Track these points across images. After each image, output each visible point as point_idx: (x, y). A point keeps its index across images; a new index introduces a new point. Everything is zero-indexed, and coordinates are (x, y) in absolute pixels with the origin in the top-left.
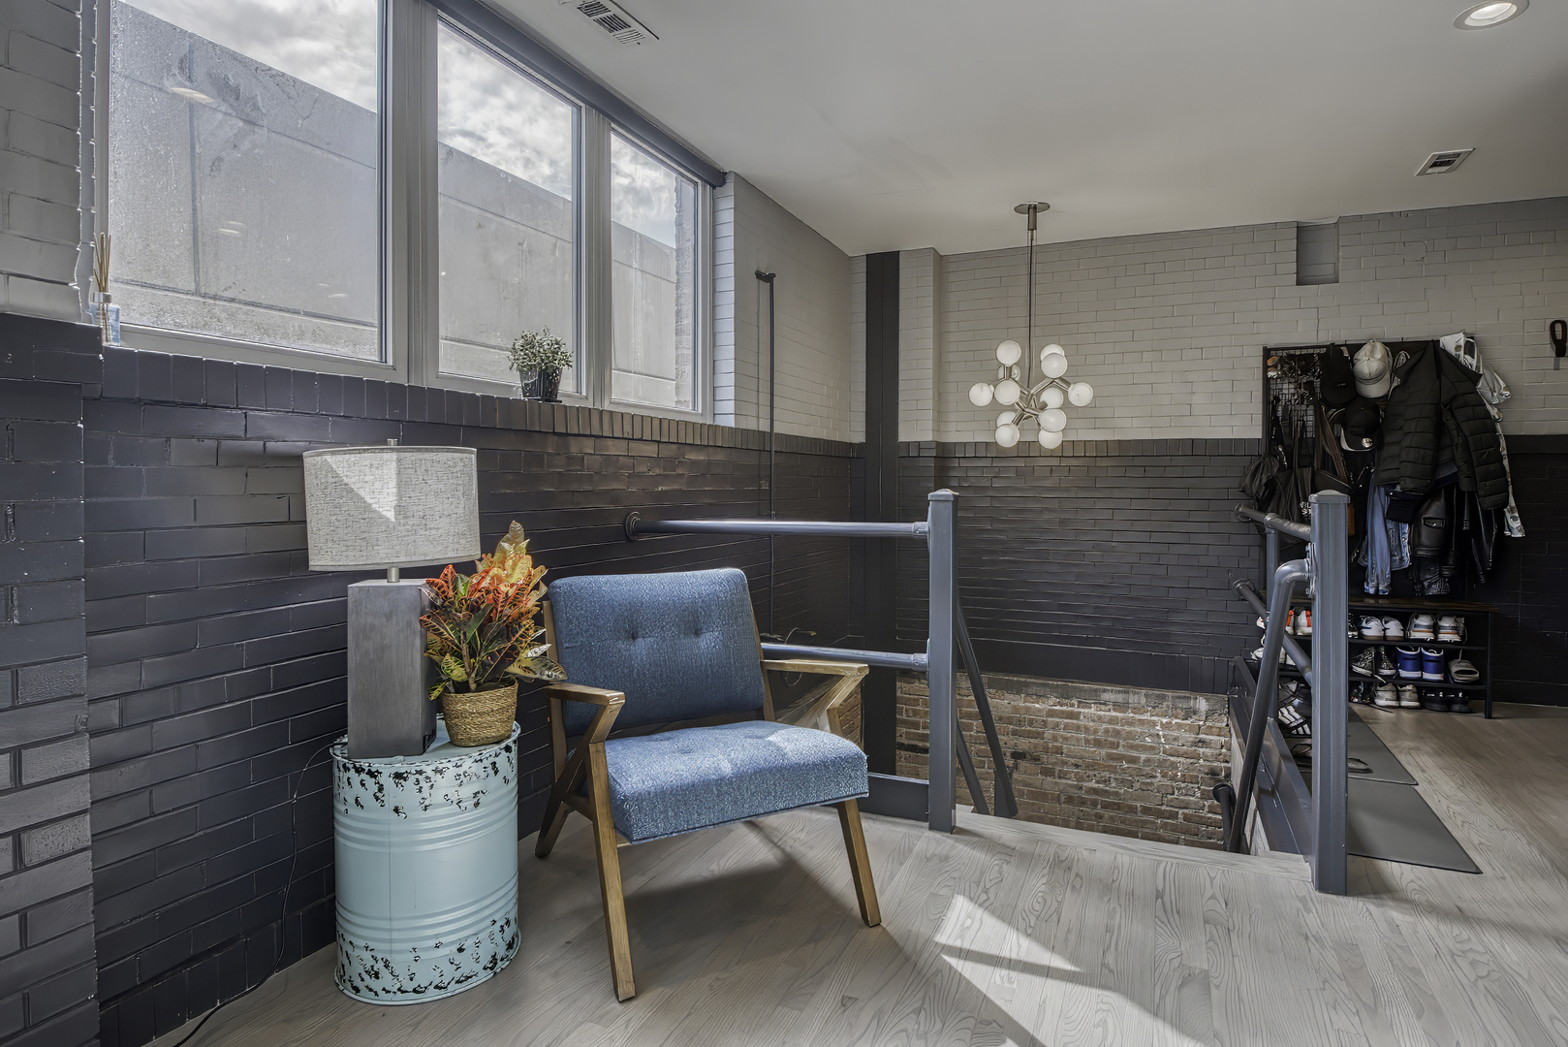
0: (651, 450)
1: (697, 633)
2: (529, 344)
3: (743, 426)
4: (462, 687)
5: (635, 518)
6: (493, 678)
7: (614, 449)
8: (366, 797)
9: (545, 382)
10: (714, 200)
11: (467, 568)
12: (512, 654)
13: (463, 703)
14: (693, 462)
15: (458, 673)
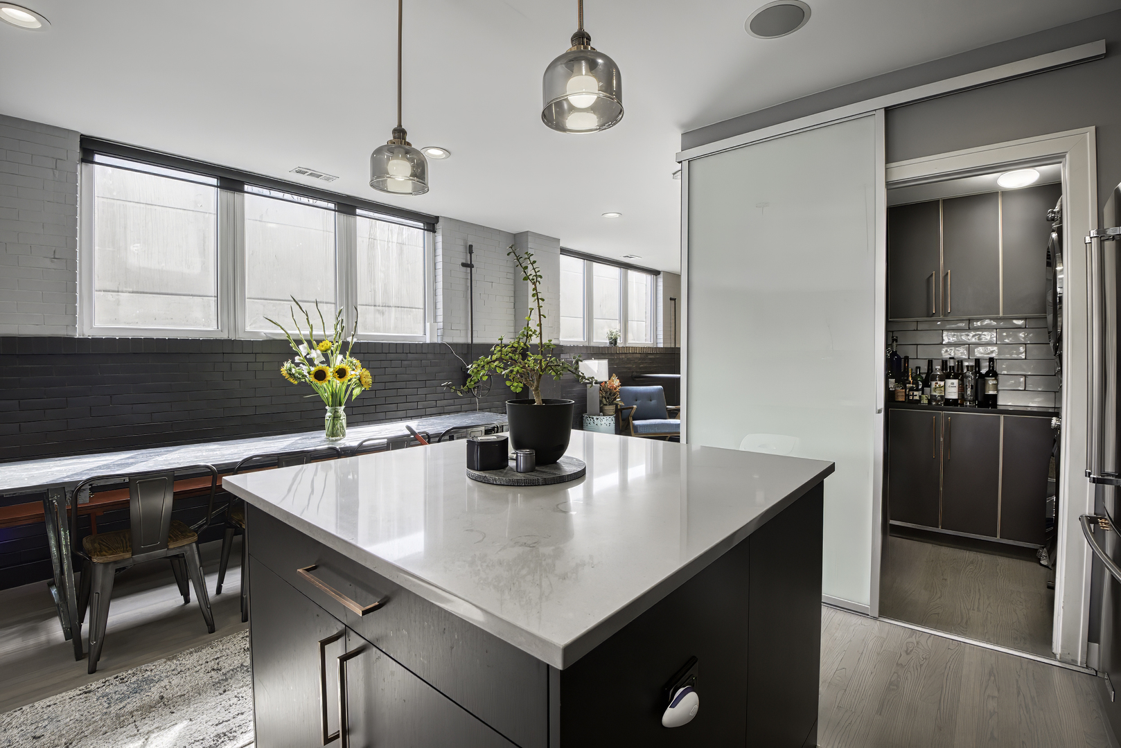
0: (639, 356)
1: (651, 401)
2: (611, 333)
3: (666, 346)
4: (606, 405)
5: (635, 374)
6: (611, 404)
7: (629, 356)
8: (591, 422)
9: (614, 342)
10: (656, 279)
11: (606, 382)
12: (615, 399)
13: (607, 408)
14: (650, 358)
15: (605, 402)
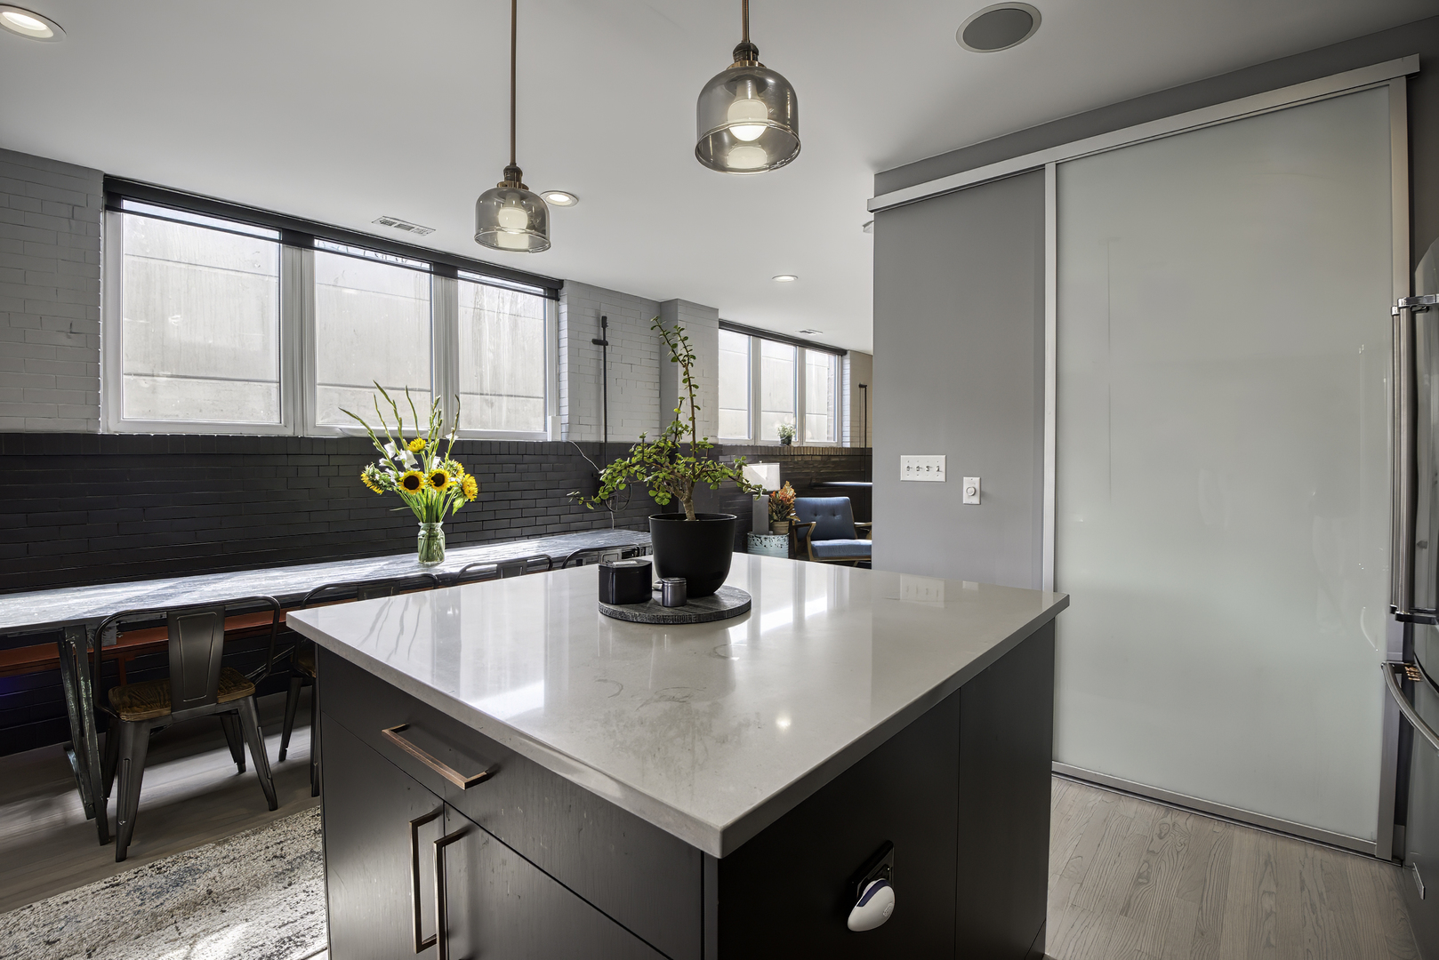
0: (819, 458)
1: (834, 515)
2: (784, 430)
3: (854, 446)
4: (777, 521)
5: (814, 482)
6: (784, 519)
7: (807, 459)
8: (758, 543)
9: (787, 440)
10: (842, 360)
11: (777, 492)
12: (789, 514)
13: (778, 525)
14: (834, 461)
15: (775, 518)
